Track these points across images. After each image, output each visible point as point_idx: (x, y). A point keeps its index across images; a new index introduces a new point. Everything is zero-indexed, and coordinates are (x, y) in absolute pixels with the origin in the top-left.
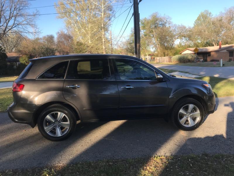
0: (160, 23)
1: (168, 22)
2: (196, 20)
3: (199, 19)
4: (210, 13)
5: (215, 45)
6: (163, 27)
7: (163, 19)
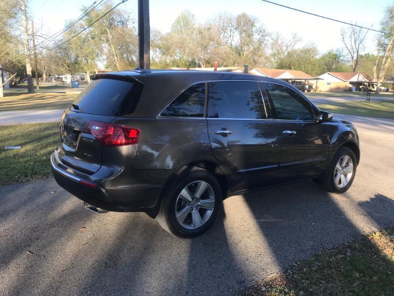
0: (118, 19)
1: (132, 19)
2: (174, 24)
3: (178, 21)
4: (193, 16)
5: (202, 66)
6: (123, 27)
7: (123, 14)
